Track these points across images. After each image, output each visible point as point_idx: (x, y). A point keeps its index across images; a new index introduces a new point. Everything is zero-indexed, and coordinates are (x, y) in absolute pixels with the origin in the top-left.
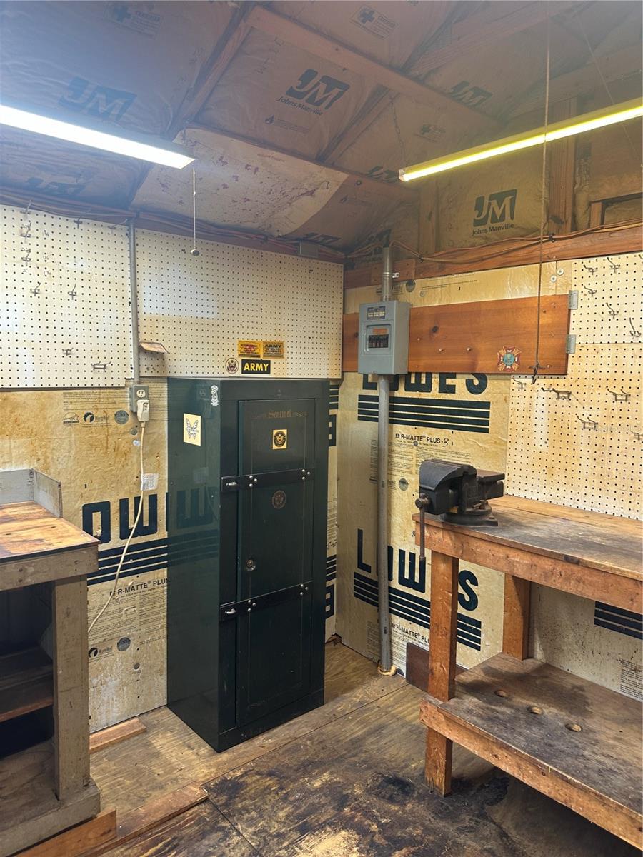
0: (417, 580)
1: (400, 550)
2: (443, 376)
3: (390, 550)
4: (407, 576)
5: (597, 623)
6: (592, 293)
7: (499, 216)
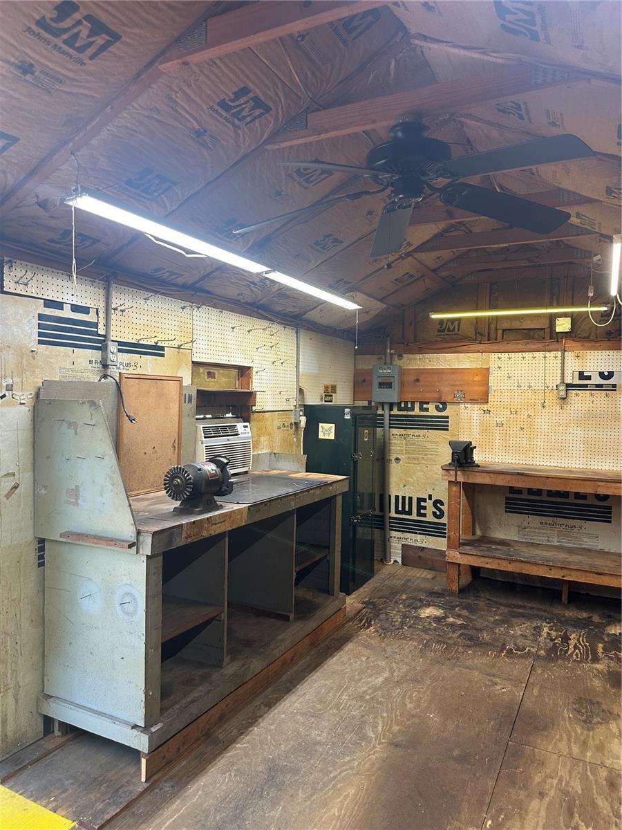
0: (407, 510)
1: (396, 496)
2: (421, 403)
3: (390, 496)
4: (400, 509)
5: (506, 511)
6: (499, 368)
7: (451, 329)
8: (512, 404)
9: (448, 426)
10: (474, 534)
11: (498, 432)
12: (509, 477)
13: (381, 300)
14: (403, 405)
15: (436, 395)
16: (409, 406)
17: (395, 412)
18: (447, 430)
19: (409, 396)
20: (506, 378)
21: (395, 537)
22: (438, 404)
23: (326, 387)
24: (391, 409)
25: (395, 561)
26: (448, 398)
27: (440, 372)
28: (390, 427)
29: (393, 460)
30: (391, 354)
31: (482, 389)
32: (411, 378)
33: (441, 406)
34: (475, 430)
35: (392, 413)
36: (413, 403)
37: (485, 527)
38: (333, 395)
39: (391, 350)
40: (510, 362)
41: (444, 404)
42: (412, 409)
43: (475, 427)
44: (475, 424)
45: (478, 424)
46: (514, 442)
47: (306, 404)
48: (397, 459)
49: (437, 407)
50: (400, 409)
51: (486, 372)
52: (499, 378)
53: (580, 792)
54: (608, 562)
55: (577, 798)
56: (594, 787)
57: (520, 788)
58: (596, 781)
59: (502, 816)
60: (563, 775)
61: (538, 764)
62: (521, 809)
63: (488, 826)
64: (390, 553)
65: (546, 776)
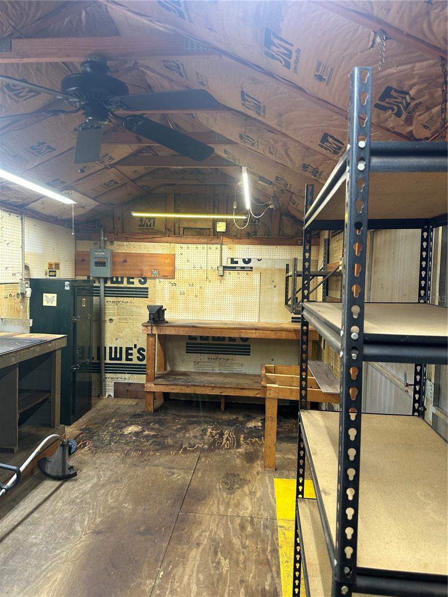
0: (118, 357)
1: (110, 347)
2: (129, 278)
3: (105, 348)
4: (113, 356)
5: (187, 352)
6: (181, 254)
7: (149, 225)
8: (190, 279)
9: (148, 295)
10: (165, 369)
11: (181, 298)
12: (187, 329)
13: (94, 199)
14: (114, 280)
15: (139, 273)
16: (120, 280)
17: (109, 284)
18: (148, 297)
19: (119, 273)
20: (186, 261)
21: (109, 378)
22: (141, 279)
23: (50, 265)
24: (106, 282)
25: (109, 396)
26: (148, 275)
27: (141, 256)
28: (105, 296)
29: (108, 321)
30: (105, 241)
31: (171, 268)
32: (121, 260)
33: (143, 280)
34: (166, 298)
35: (107, 285)
36: (122, 278)
37: (173, 365)
38: (57, 271)
39: (104, 237)
40: (188, 251)
41: (145, 279)
42: (122, 282)
43: (166, 295)
44: (166, 293)
45: (168, 293)
46: (192, 305)
47: (31, 278)
48: (111, 320)
49: (140, 281)
50: (112, 282)
51: (173, 257)
52: (182, 261)
53: (223, 537)
54: (248, 381)
55: (220, 542)
56: (232, 531)
57: (184, 544)
58: (233, 527)
59: (171, 567)
60: (213, 528)
61: (198, 524)
62: (184, 558)
63: (160, 576)
64: (105, 390)
65: (202, 532)
